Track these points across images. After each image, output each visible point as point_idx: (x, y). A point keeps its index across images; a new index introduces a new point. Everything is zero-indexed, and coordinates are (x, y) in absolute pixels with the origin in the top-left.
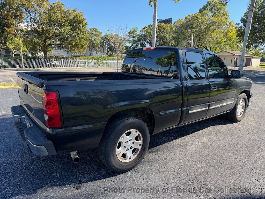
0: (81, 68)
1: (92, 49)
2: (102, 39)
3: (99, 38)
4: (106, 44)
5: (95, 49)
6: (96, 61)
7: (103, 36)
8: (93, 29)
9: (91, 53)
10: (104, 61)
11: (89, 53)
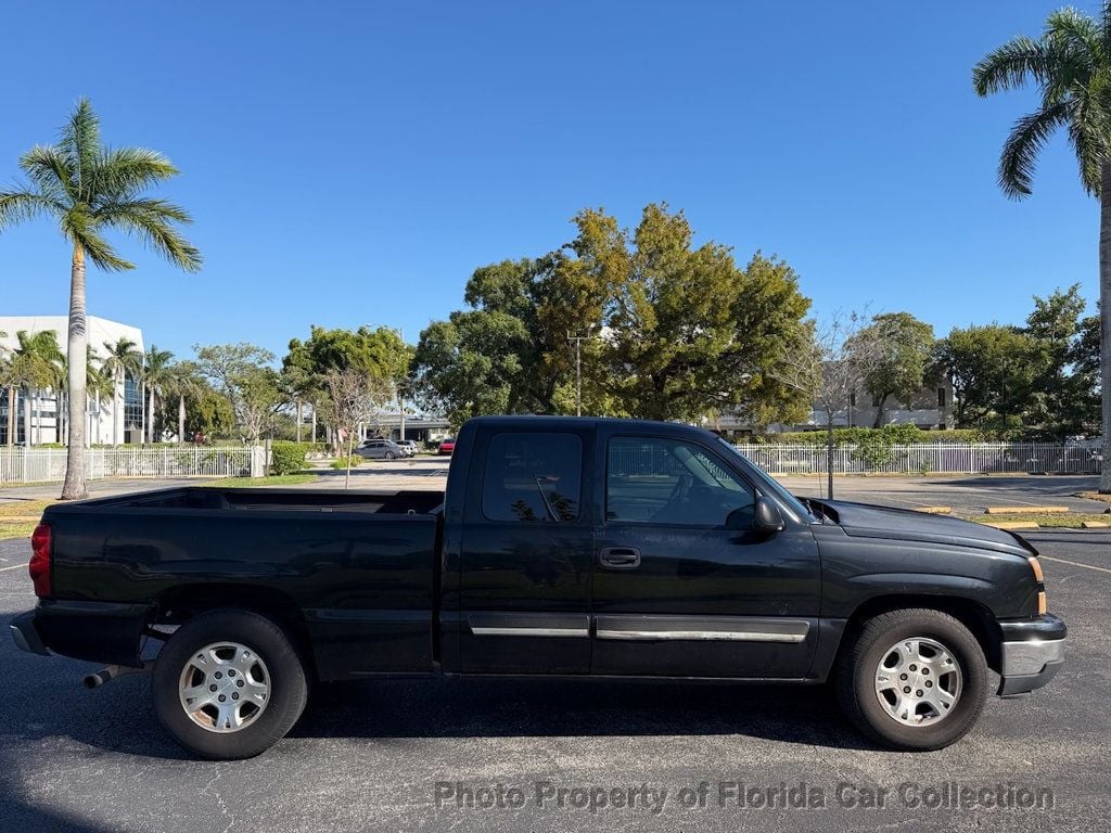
0: (785, 474)
1: (884, 398)
2: (934, 356)
3: (920, 353)
4: (951, 374)
5: (898, 396)
6: (854, 447)
7: (937, 339)
8: (892, 317)
9: (881, 414)
10: (896, 448)
11: (872, 413)
